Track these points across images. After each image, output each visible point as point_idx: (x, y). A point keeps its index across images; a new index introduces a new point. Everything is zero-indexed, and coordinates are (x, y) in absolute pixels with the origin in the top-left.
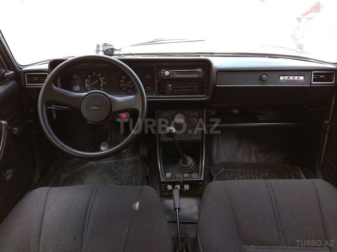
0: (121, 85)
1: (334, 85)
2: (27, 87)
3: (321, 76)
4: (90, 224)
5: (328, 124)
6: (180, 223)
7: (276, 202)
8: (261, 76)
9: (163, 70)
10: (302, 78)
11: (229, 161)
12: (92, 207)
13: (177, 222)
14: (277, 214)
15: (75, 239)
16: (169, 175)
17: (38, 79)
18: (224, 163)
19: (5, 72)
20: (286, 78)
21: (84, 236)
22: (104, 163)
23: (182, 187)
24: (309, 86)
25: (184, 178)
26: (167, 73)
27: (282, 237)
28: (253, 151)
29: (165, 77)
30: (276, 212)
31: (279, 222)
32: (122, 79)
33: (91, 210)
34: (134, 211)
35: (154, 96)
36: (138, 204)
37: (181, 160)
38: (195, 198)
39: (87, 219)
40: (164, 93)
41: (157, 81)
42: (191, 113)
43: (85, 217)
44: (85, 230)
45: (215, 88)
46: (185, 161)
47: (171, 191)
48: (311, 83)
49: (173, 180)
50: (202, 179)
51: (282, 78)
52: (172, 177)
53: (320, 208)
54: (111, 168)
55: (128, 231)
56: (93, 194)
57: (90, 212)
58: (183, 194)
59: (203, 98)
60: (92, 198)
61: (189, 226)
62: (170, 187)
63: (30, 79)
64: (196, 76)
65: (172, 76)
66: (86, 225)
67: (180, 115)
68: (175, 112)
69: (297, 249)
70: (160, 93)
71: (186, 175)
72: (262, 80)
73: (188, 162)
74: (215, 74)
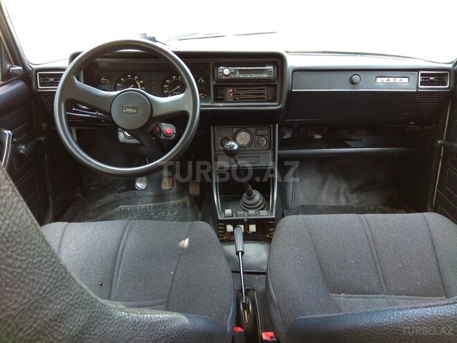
0: (165, 92)
1: (448, 90)
2: (38, 90)
3: (431, 78)
4: (122, 265)
5: (442, 145)
6: (244, 273)
7: (374, 240)
8: (351, 78)
9: (221, 68)
10: (405, 80)
11: (310, 204)
12: (125, 246)
13: (240, 272)
14: (375, 254)
15: (101, 285)
16: (228, 211)
17: (55, 80)
18: (303, 207)
19: (10, 67)
20: (385, 80)
21: (114, 281)
22: (140, 207)
23: (247, 229)
24: (415, 90)
25: (248, 215)
26: (226, 71)
27: (383, 284)
28: (342, 190)
29: (224, 78)
30: (374, 252)
31: (378, 264)
32: (166, 84)
33: (123, 249)
34: (182, 249)
35: (209, 104)
36: (187, 241)
37: (245, 195)
38: (264, 244)
39: (118, 259)
40: (222, 100)
41: (213, 83)
42: (258, 131)
43: (116, 257)
44: (116, 274)
45: (291, 94)
46: (250, 196)
47: (232, 233)
48: (418, 88)
49: (235, 218)
50: (274, 216)
51: (379, 80)
52: (232, 214)
53: (434, 247)
54: (149, 213)
55: (175, 273)
56: (127, 230)
57: (123, 251)
58: (248, 237)
59: (274, 106)
60: (125, 235)
61: (256, 277)
62: (230, 228)
63: (44, 80)
64: (265, 76)
65: (233, 76)
66: (117, 267)
67: (244, 133)
68: (237, 129)
69: (404, 299)
70: (217, 100)
71: (252, 212)
72: (353, 83)
73: (254, 197)
74: (291, 74)
